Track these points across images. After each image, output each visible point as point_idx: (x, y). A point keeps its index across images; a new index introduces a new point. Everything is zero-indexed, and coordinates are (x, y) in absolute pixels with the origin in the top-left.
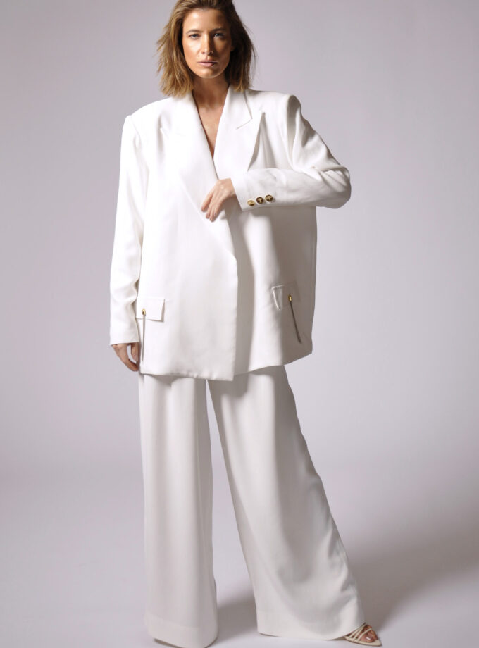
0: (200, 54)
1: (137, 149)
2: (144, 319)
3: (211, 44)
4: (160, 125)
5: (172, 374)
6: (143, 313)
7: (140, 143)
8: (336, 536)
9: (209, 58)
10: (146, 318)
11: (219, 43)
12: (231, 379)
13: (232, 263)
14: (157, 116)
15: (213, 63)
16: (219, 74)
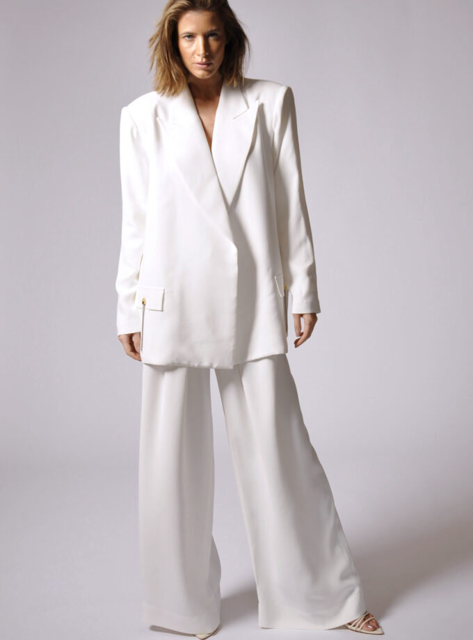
0: (196, 56)
1: (135, 140)
2: (144, 308)
3: (207, 46)
4: (156, 114)
5: (173, 364)
6: (143, 303)
7: (138, 133)
8: (338, 526)
9: (204, 60)
10: (146, 307)
11: (214, 44)
12: (231, 367)
13: (232, 251)
14: (154, 106)
15: (208, 65)
16: (213, 73)
